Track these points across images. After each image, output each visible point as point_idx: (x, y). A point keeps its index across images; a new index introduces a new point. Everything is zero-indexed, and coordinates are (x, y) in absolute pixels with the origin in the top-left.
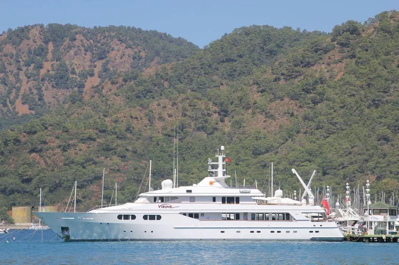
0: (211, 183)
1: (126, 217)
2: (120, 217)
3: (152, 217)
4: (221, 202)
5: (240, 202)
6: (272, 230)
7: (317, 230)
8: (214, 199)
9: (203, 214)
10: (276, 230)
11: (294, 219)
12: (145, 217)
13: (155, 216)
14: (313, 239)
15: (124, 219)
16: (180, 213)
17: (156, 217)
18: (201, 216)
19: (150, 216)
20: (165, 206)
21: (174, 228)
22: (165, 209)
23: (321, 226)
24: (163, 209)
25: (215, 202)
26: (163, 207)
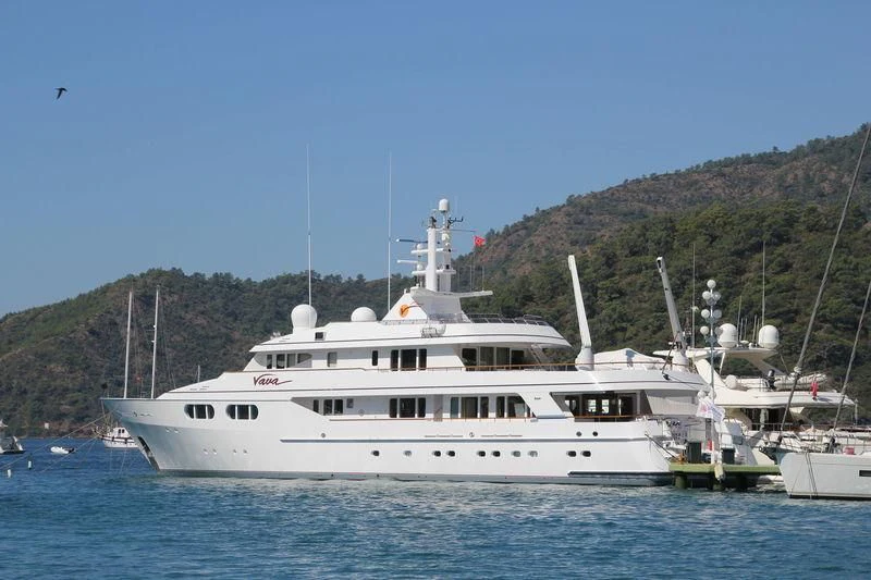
1: (201, 411)
2: (189, 409)
3: (243, 412)
4: (387, 366)
5: (428, 365)
6: (482, 447)
7: (586, 447)
8: (376, 358)
9: (350, 401)
10: (489, 449)
11: (534, 416)
12: (231, 411)
13: (248, 407)
15: (198, 417)
16: (295, 400)
17: (250, 409)
18: (349, 406)
19: (240, 406)
20: (266, 378)
21: (282, 441)
22: (266, 387)
23: (595, 434)
24: (262, 387)
25: (375, 367)
26: (263, 382)
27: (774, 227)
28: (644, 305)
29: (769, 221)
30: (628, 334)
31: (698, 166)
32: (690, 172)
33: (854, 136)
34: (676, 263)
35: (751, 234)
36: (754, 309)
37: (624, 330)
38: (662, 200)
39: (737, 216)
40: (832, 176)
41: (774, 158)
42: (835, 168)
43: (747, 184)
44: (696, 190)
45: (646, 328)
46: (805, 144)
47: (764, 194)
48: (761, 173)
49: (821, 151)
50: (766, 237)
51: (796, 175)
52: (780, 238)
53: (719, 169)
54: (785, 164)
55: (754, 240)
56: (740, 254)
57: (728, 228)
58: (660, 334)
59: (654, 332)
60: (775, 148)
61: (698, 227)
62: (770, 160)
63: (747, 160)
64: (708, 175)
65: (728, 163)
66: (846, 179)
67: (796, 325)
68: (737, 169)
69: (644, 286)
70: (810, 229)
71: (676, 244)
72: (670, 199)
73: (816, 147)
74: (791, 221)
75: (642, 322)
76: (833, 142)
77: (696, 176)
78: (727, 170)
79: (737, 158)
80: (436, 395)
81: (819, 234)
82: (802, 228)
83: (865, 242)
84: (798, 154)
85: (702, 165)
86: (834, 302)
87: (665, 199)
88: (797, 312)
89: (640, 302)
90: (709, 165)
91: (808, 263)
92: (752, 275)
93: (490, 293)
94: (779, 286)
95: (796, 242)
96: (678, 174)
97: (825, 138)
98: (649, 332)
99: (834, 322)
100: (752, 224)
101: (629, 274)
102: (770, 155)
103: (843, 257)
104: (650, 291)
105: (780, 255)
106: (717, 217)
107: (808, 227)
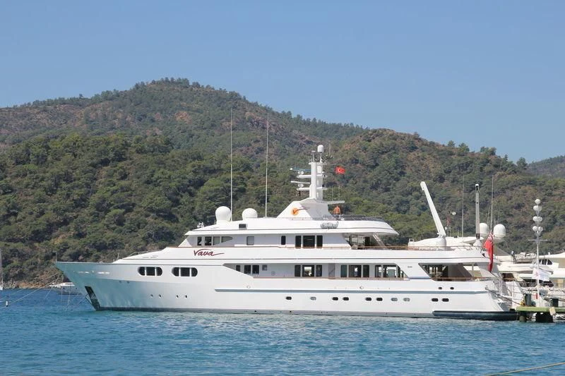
0: (295, 212)
1: (151, 271)
2: (141, 271)
3: (185, 272)
4: (294, 246)
5: (324, 245)
6: (369, 295)
7: (445, 296)
8: (283, 240)
9: (265, 266)
10: (374, 296)
11: (407, 277)
12: (175, 271)
13: (188, 269)
14: (438, 315)
15: (148, 274)
16: (226, 265)
17: (190, 270)
18: (263, 269)
19: (182, 269)
20: (204, 251)
21: (217, 290)
22: (203, 257)
23: (452, 288)
24: (200, 257)
25: (284, 246)
26: (201, 254)
27: (116, 149)
28: (29, 198)
29: (112, 145)
30: (18, 217)
31: (29, 104)
32: (23, 107)
33: (131, 91)
34: (51, 171)
35: (101, 153)
36: (106, 202)
37: (15, 215)
38: (4, 125)
39: (91, 141)
40: (120, 116)
41: (81, 102)
42: (122, 111)
43: (63, 117)
44: (28, 120)
45: (31, 213)
46: (100, 94)
47: (76, 125)
48: (72, 111)
49: (111, 99)
50: (112, 155)
51: (97, 114)
52: (120, 157)
53: (44, 107)
54: (88, 106)
55: (103, 157)
56: (94, 166)
57: (85, 148)
58: (43, 217)
59: (38, 217)
60: (81, 95)
61: (65, 147)
62: (78, 103)
63: (62, 102)
64: (36, 110)
65: (50, 103)
66: (129, 119)
67: (133, 213)
68: (56, 107)
69: (28, 185)
70: (138, 152)
71: (49, 158)
72: (11, 125)
73: (108, 97)
74: (126, 145)
75: (29, 209)
76: (118, 95)
77: (28, 110)
78: (50, 108)
79: (56, 100)
80: (330, 264)
81: (145, 155)
82: (134, 150)
83: (173, 161)
84: (96, 100)
85: (32, 103)
86: (158, 199)
87: (7, 124)
88: (134, 205)
89: (26, 195)
90: (37, 104)
91: (139, 173)
92: (103, 180)
93: (343, 202)
94: (122, 188)
95: (131, 159)
96: (15, 107)
97: (112, 91)
98: (34, 216)
99: (158, 212)
100: (102, 147)
101: (17, 176)
102: (78, 100)
103: (162, 170)
104: (32, 188)
105: (121, 168)
106: (77, 141)
107: (137, 150)
